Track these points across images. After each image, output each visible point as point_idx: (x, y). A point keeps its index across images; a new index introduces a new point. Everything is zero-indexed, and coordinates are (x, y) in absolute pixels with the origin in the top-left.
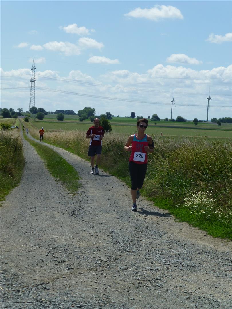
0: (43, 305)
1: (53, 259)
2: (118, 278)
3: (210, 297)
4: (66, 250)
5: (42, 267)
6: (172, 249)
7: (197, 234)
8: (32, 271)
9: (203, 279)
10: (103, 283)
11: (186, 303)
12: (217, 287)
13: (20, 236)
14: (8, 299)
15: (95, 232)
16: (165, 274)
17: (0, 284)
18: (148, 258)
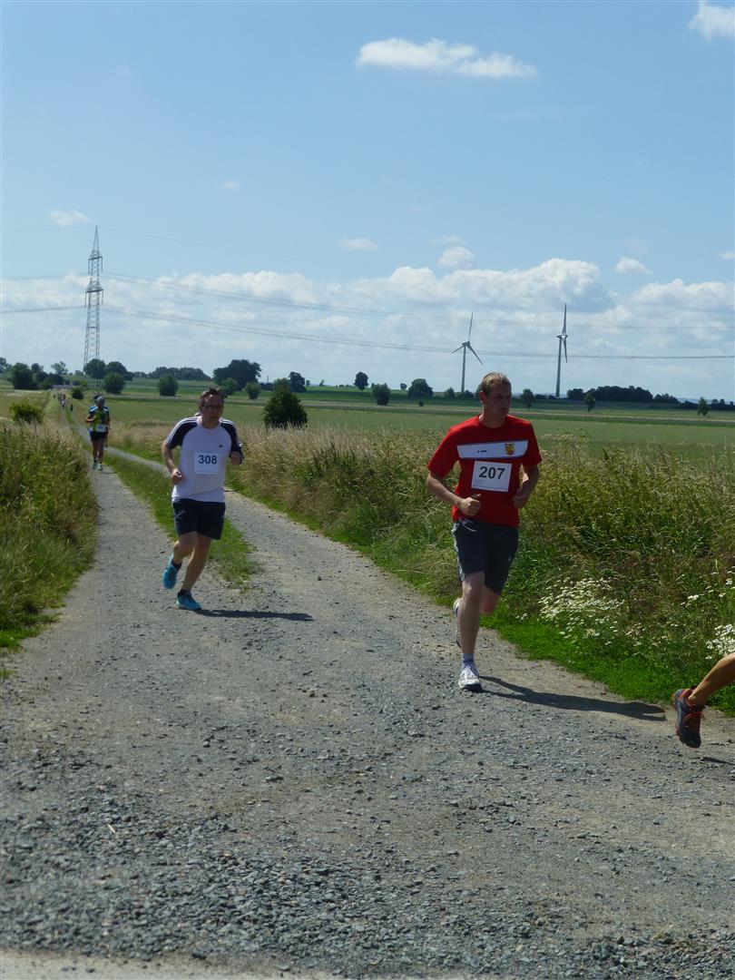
1: (225, 755)
2: (402, 802)
3: (645, 848)
4: (253, 733)
5: (201, 775)
6: (524, 729)
7: (581, 690)
8: (179, 786)
9: (619, 803)
10: (369, 816)
11: (588, 863)
12: (658, 824)
13: (126, 697)
14: (136, 854)
15: (318, 686)
16: (520, 792)
17: (107, 820)
18: (469, 751)
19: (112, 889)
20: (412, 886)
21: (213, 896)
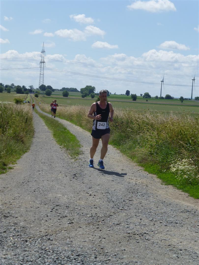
0: (47, 253)
1: (56, 214)
2: (111, 232)
3: (190, 249)
4: (68, 207)
5: (46, 221)
6: (158, 208)
7: (180, 195)
8: (38, 225)
9: (184, 234)
10: (99, 236)
11: (169, 254)
12: (196, 241)
13: (29, 194)
14: (17, 247)
15: (93, 192)
16: (152, 229)
17: (11, 235)
18: (138, 215)
19: (7, 259)
20: (107, 261)
21: (39, 262)
